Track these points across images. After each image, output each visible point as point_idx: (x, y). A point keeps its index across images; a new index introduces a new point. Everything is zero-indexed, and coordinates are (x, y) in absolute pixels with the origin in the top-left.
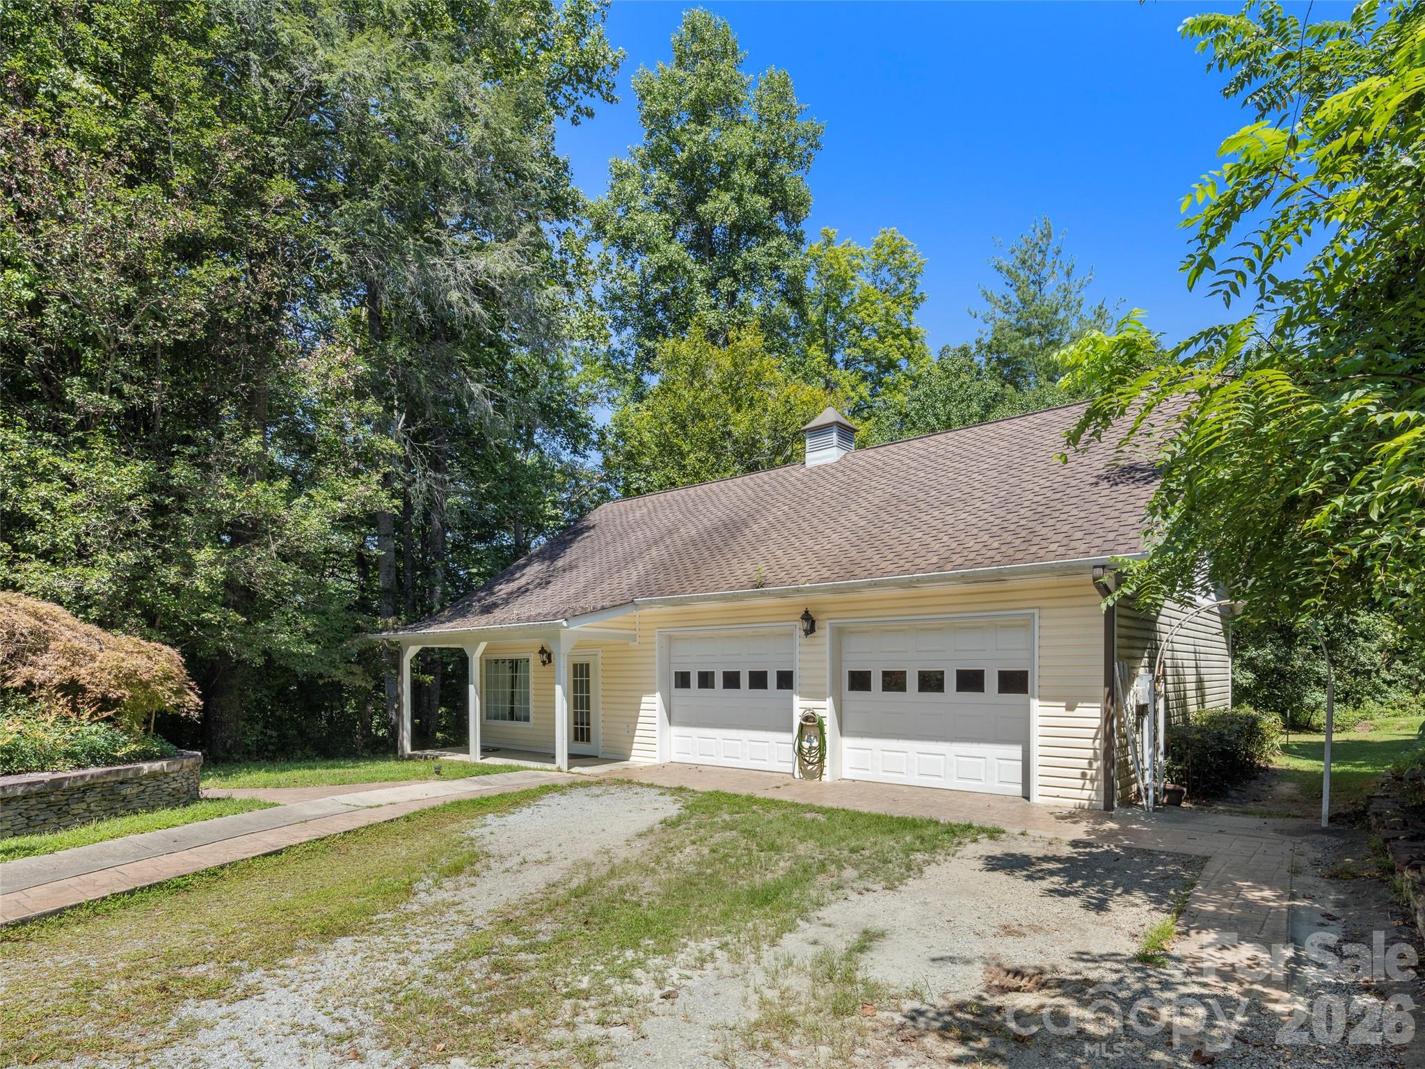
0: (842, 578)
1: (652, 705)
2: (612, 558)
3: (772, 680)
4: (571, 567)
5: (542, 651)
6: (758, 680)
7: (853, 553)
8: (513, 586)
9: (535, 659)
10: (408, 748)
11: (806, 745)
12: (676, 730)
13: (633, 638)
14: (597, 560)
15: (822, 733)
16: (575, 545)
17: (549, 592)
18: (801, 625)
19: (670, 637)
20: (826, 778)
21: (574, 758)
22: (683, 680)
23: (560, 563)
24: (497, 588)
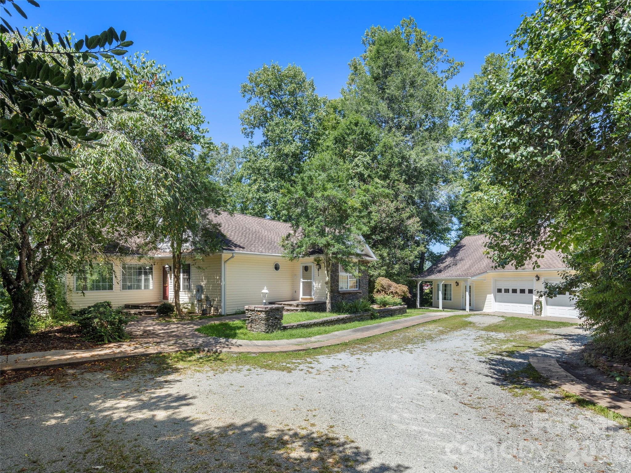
0: (547, 268)
1: (490, 297)
2: (475, 257)
3: (527, 291)
4: (462, 260)
5: (456, 282)
6: (522, 291)
7: (551, 261)
8: (444, 265)
9: (453, 285)
10: (419, 307)
11: (537, 307)
12: (497, 303)
13: (485, 280)
14: (470, 257)
15: (541, 304)
16: (461, 252)
17: (458, 267)
18: (535, 279)
19: (496, 280)
20: (543, 315)
21: (470, 310)
22: (499, 291)
23: (458, 258)
24: (439, 265)
